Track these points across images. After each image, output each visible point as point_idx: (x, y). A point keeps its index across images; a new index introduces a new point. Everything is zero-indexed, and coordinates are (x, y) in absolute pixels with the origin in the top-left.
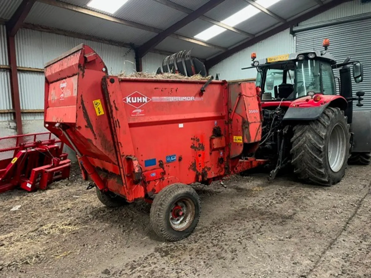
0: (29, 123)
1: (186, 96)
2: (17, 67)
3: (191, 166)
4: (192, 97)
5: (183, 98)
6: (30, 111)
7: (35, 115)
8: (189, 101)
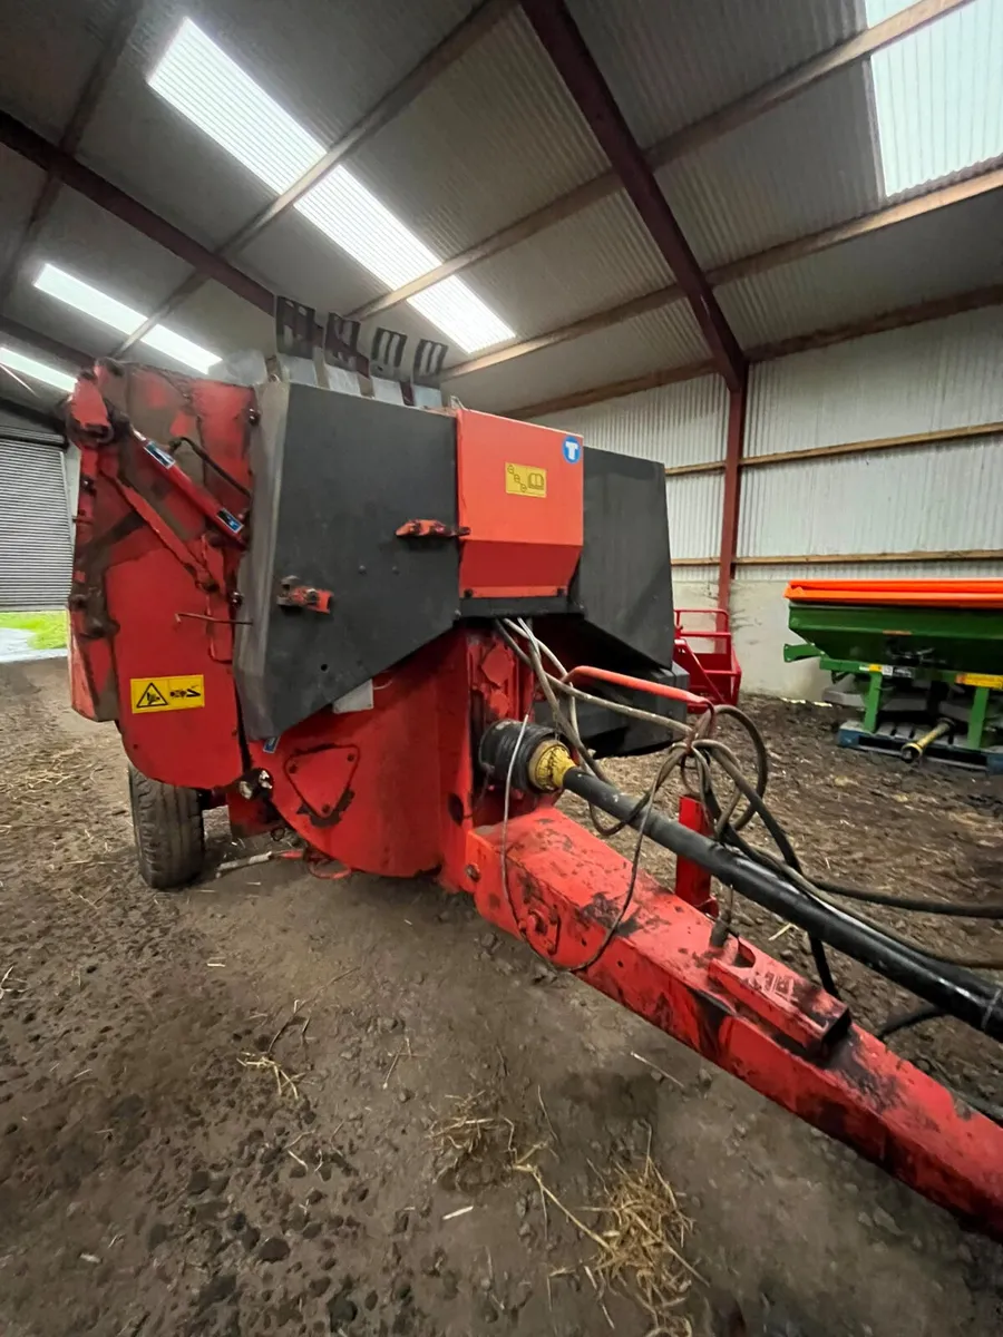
0: (752, 588)
2: (744, 460)
7: (774, 570)
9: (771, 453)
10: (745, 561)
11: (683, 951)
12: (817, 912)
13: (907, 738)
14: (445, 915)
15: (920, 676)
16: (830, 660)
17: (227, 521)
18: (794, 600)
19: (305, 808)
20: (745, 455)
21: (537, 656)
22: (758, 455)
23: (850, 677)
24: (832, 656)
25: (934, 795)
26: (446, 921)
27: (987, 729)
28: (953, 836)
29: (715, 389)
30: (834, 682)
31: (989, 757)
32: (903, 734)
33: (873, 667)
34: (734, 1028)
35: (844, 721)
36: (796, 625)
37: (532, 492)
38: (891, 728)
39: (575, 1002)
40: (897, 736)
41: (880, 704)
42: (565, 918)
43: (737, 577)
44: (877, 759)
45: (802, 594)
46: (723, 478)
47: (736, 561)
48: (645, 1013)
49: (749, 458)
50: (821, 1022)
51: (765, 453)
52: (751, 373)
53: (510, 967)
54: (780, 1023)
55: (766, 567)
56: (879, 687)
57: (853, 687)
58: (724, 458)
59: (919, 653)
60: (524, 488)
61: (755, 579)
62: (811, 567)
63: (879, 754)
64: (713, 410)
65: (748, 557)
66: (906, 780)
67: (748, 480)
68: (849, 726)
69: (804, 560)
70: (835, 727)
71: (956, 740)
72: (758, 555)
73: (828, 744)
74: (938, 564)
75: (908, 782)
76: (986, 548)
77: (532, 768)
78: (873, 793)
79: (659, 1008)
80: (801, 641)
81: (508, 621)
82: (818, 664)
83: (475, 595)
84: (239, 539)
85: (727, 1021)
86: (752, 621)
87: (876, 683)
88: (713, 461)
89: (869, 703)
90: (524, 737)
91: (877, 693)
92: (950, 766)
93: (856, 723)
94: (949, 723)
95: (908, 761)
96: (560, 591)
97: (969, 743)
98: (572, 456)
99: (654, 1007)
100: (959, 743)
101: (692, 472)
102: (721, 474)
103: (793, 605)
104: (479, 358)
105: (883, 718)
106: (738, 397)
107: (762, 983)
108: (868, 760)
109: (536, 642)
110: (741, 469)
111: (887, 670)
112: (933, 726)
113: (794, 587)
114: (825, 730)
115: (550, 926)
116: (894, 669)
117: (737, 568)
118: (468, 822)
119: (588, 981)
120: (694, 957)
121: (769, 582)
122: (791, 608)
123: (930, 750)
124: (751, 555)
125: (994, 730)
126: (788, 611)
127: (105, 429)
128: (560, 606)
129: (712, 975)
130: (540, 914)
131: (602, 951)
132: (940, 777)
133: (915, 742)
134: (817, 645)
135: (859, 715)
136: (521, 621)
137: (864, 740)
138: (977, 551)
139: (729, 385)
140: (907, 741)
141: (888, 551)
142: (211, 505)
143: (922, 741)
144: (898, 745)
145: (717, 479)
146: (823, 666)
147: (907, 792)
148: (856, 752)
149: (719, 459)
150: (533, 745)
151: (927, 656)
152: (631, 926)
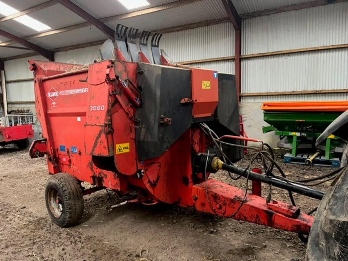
0: (247, 105)
1: (82, 88)
2: (242, 56)
3: (89, 164)
4: (86, 89)
5: (79, 90)
6: (249, 95)
7: (255, 98)
8: (84, 93)
9: (251, 54)
10: (245, 95)
11: (260, 204)
12: (291, 185)
13: (306, 157)
14: (174, 221)
15: (309, 136)
16: (279, 131)
17: (137, 100)
18: (265, 110)
19: (149, 182)
20: (242, 55)
21: (210, 133)
22: (247, 54)
23: (286, 138)
24: (280, 130)
25: (316, 175)
26: (175, 223)
27: (331, 152)
28: (322, 186)
29: (228, 28)
30: (281, 140)
31: (332, 162)
32: (305, 157)
33: (293, 133)
34: (276, 217)
35: (285, 154)
36: (266, 119)
37: (208, 88)
38: (301, 155)
39: (224, 236)
40: (303, 157)
41: (297, 146)
42: (228, 203)
43: (242, 101)
44: (298, 166)
45: (268, 108)
46: (234, 63)
47: (241, 95)
48: (252, 221)
49: (243, 55)
50: (294, 210)
51: (249, 54)
52: (242, 23)
53: (202, 230)
54: (285, 213)
55: (252, 97)
56: (296, 140)
57: (287, 141)
58: (234, 55)
59: (308, 127)
60: (206, 87)
61: (248, 102)
62: (269, 97)
63: (298, 164)
64: (229, 37)
65: (245, 93)
66: (307, 172)
67: (243, 63)
68: (287, 155)
69: (266, 94)
70: (282, 157)
71: (322, 157)
72: (249, 92)
73: (280, 162)
74: (312, 95)
75: (308, 172)
76: (327, 89)
77: (212, 165)
78: (297, 176)
79: (256, 218)
80: (269, 125)
81: (201, 124)
82: (275, 133)
83: (194, 117)
84: (139, 105)
85: (274, 215)
86: (248, 118)
87: (295, 139)
88: (230, 56)
89: (292, 146)
90: (209, 157)
91: (296, 142)
92: (321, 166)
93: (289, 154)
94: (319, 152)
95: (307, 165)
96: (212, 114)
97: (326, 158)
98: (215, 77)
99: (255, 219)
100: (323, 158)
101: (223, 60)
102: (233, 61)
103: (265, 112)
104: (133, 12)
105: (298, 152)
106: (239, 31)
107: (281, 206)
108: (295, 166)
109: (210, 129)
110: (241, 59)
111: (298, 134)
112: (315, 153)
113: (264, 105)
114: (279, 158)
115: (223, 206)
116: (301, 134)
117: (242, 97)
118: (191, 184)
119: (235, 219)
120: (263, 205)
121: (253, 102)
122: (264, 113)
123: (314, 161)
124: (246, 92)
125: (333, 153)
126: (263, 114)
127: (115, 79)
128: (212, 119)
129: (269, 207)
130: (220, 203)
131: (239, 208)
132: (318, 170)
133: (309, 159)
134: (274, 127)
135: (290, 151)
136: (204, 123)
137: (293, 160)
138: (324, 90)
139: (234, 26)
140: (306, 159)
141: (295, 90)
142: (133, 96)
143: (311, 158)
144: (303, 160)
145: (232, 63)
146: (276, 134)
147: (308, 175)
148: (291, 164)
149: (232, 55)
150: (211, 158)
151: (310, 128)
152: (246, 201)
